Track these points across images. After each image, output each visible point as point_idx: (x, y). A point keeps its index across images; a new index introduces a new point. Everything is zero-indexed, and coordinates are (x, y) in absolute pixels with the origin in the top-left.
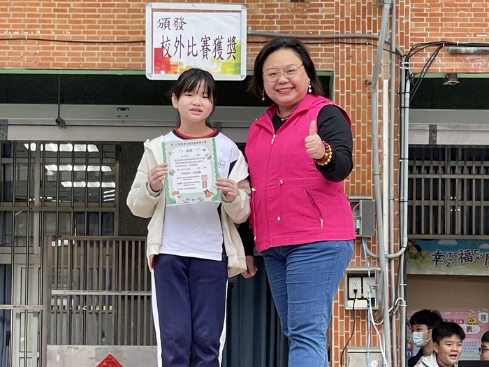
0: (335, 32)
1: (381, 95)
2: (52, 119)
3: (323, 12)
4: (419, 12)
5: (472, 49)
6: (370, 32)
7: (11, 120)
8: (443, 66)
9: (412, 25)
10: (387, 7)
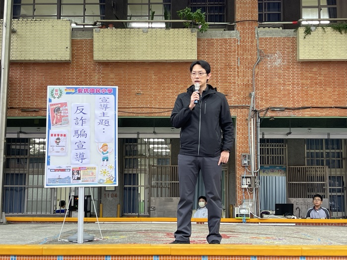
0: (236, 105)
1: (251, 123)
2: (152, 131)
3: (233, 99)
4: (262, 98)
5: (278, 109)
6: (247, 105)
7: (140, 132)
8: (269, 114)
9: (260, 102)
10: (253, 97)
